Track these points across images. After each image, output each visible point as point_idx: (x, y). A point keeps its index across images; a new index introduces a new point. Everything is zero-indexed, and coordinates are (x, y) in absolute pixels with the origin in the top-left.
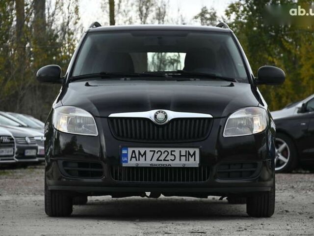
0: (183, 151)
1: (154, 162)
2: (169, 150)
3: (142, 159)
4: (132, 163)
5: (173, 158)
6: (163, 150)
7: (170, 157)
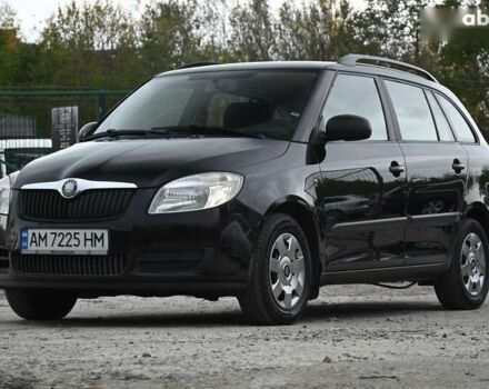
0: (89, 233)
1: (56, 248)
2: (72, 232)
3: (43, 244)
4: (32, 249)
5: (76, 242)
6: (65, 232)
7: (74, 242)
